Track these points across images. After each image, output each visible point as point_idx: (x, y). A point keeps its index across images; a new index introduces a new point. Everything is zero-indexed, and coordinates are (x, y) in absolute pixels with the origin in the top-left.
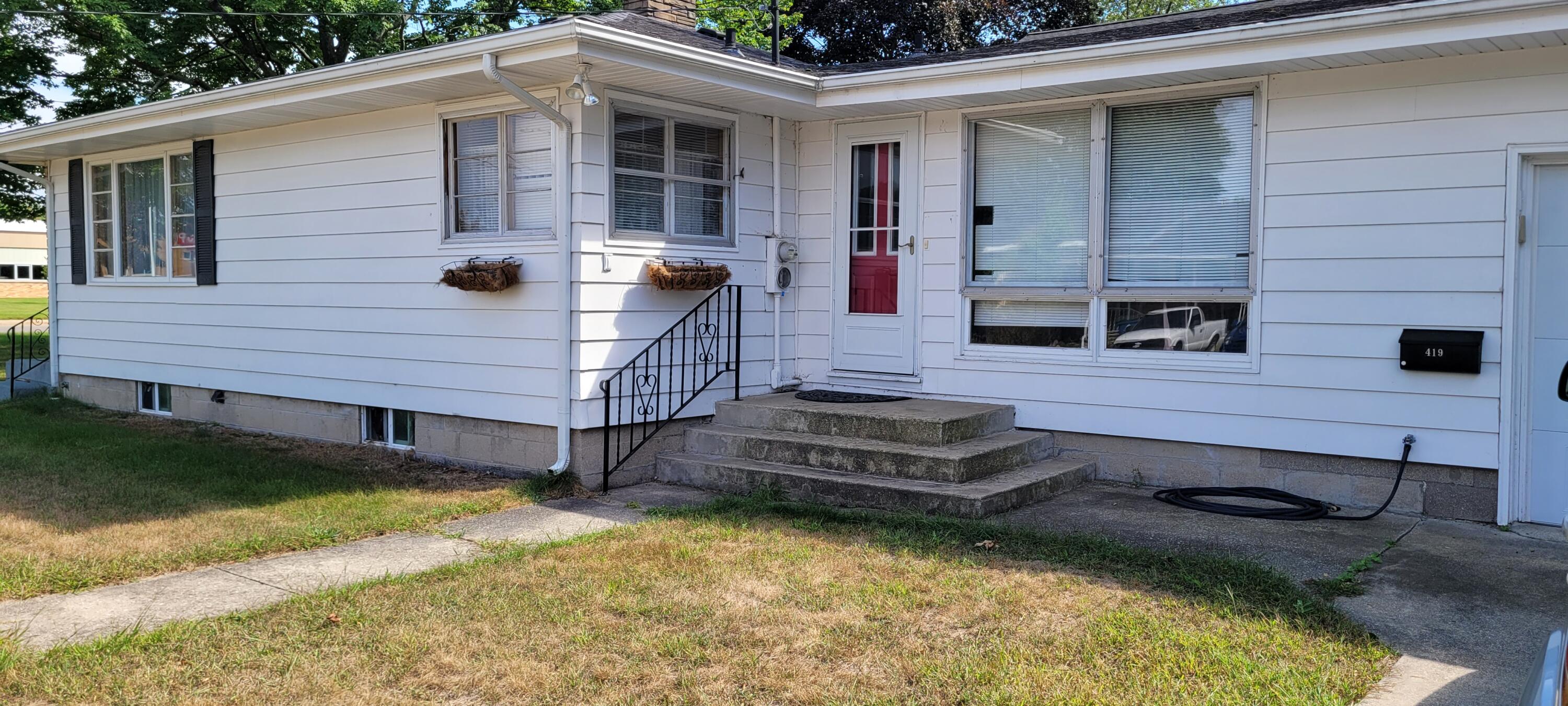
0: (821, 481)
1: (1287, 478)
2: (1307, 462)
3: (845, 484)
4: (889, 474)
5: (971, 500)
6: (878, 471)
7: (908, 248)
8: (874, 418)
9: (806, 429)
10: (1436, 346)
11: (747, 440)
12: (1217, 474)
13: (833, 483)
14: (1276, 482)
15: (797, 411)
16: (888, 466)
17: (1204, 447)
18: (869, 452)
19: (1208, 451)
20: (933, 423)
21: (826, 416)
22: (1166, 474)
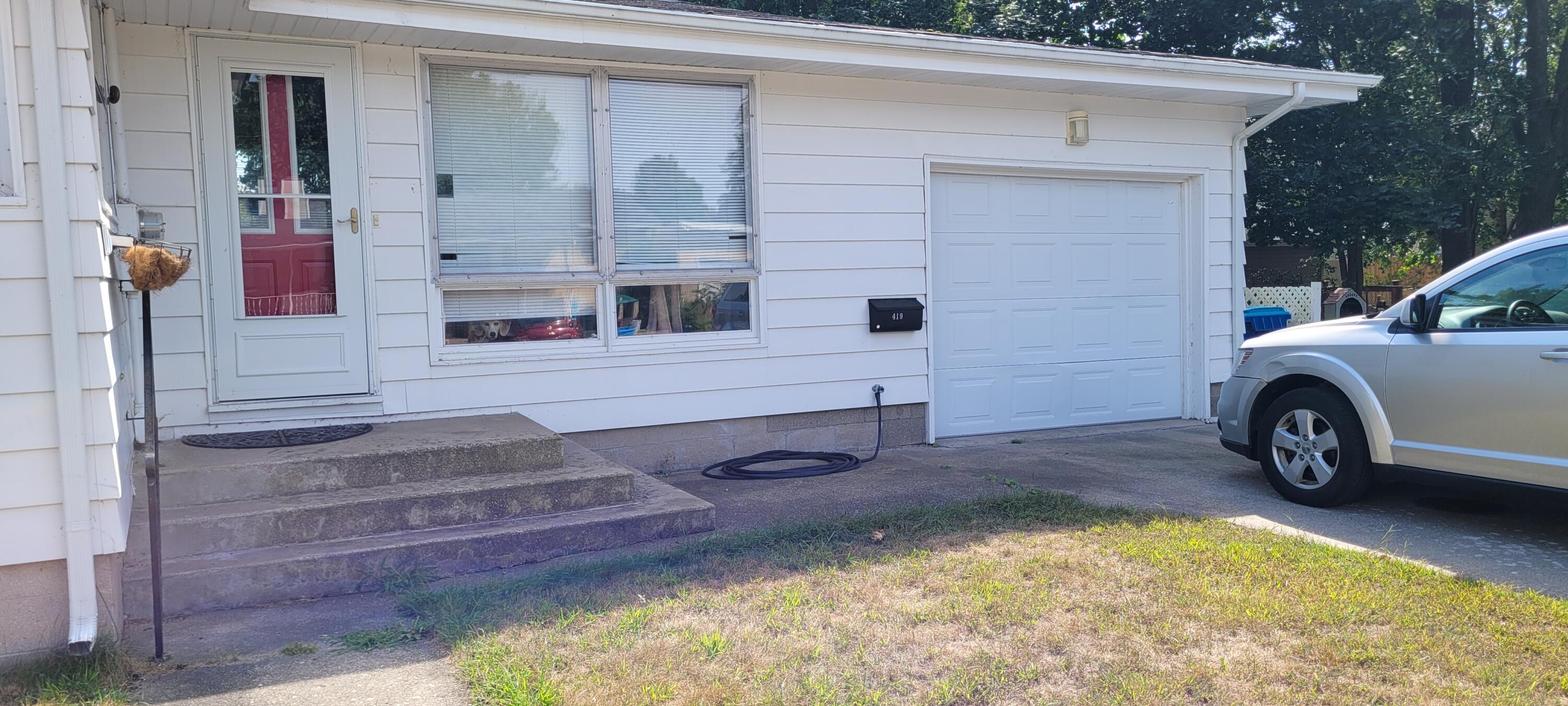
0: (490, 539)
1: (788, 438)
2: (803, 421)
3: (532, 533)
4: (542, 511)
5: (704, 510)
6: (525, 511)
7: (348, 227)
8: (462, 449)
9: (341, 483)
10: (898, 311)
11: (279, 517)
12: (732, 447)
13: (510, 536)
14: (781, 443)
15: (321, 461)
16: (540, 501)
17: (719, 423)
18: (509, 489)
19: (723, 426)
20: (551, 440)
21: (378, 459)
22: (685, 457)
